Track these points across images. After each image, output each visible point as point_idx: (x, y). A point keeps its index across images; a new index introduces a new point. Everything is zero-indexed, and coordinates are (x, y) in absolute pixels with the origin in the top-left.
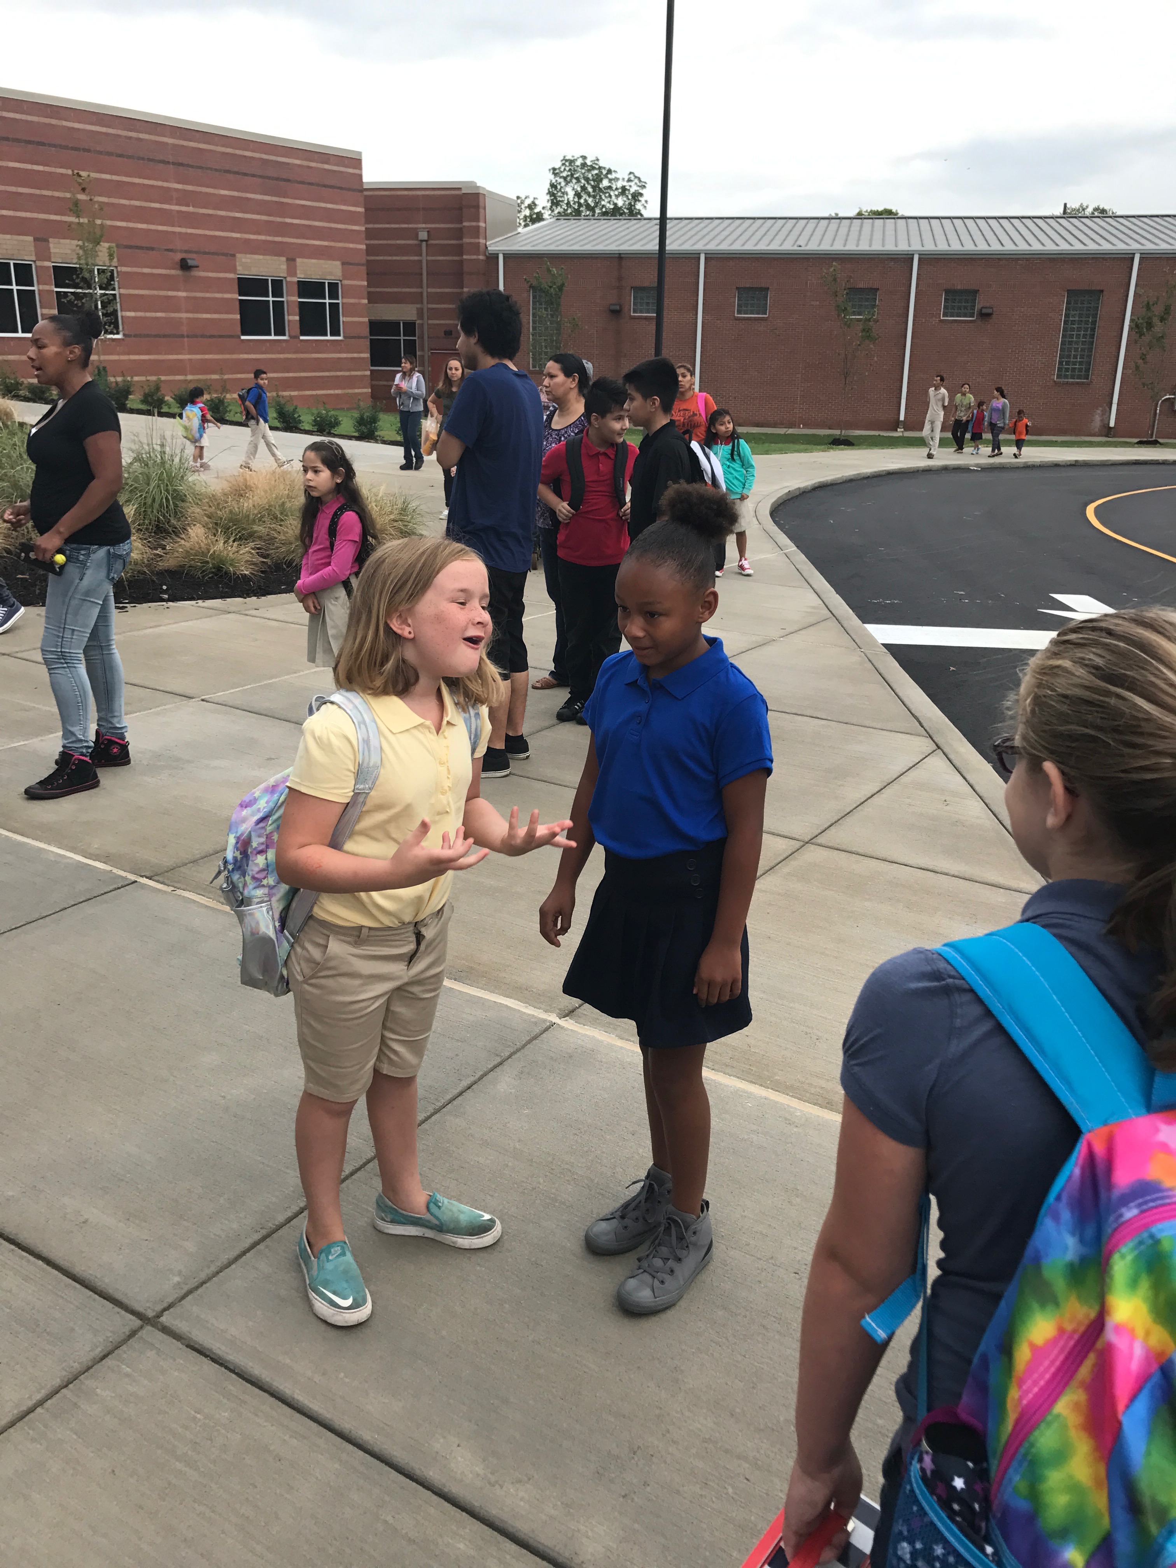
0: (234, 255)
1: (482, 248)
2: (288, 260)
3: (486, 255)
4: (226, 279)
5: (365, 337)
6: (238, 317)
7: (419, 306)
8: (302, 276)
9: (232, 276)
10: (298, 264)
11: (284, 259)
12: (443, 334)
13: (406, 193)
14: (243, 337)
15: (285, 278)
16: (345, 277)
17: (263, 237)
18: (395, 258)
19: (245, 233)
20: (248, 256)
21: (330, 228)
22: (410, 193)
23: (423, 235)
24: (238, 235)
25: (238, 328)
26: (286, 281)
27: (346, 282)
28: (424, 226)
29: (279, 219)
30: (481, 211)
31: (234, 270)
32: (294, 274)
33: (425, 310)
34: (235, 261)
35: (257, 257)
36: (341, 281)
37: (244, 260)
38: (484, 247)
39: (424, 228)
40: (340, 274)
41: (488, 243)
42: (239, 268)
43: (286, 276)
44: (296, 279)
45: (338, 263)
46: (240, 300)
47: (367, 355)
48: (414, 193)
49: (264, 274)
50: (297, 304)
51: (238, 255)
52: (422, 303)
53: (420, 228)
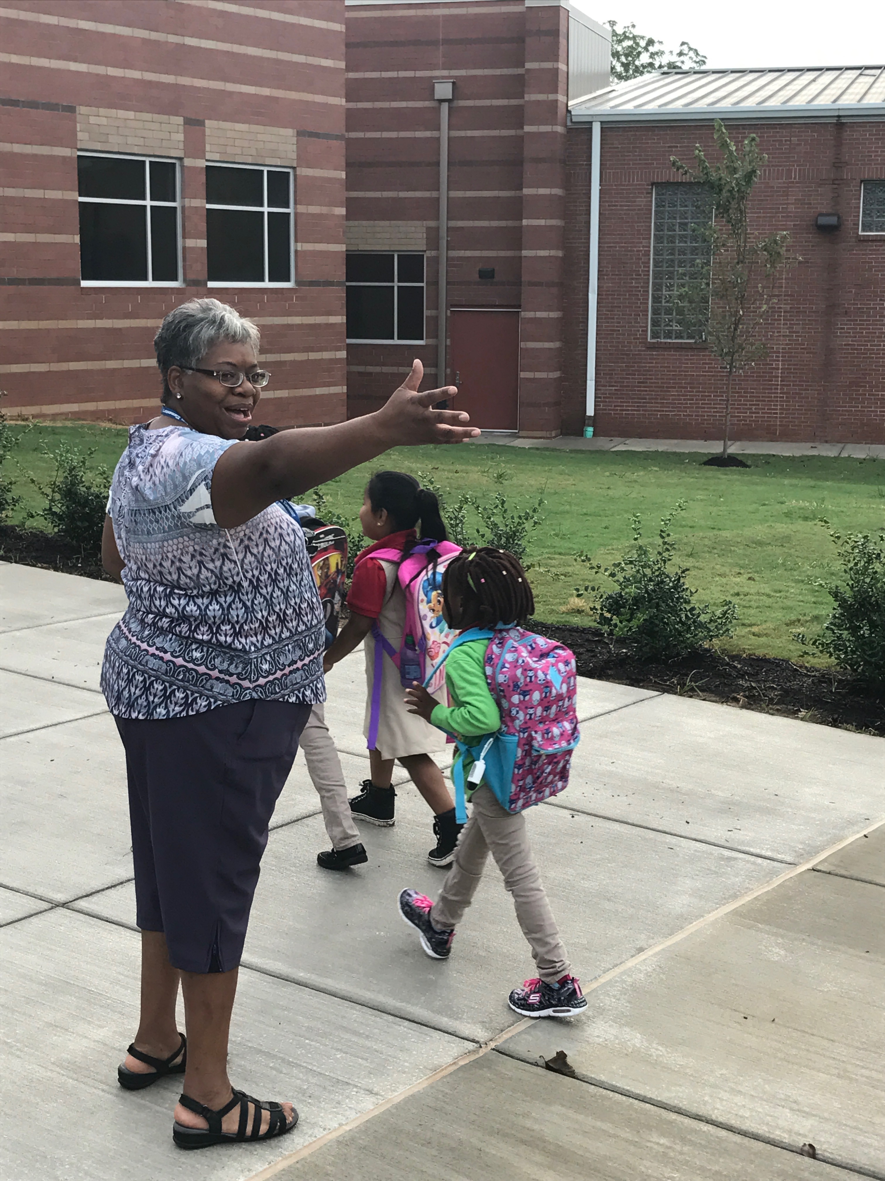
0: (71, 109)
1: (561, 111)
2: (188, 122)
3: (566, 126)
4: (52, 158)
5: (339, 284)
6: (77, 239)
7: (432, 224)
8: (217, 157)
9: (66, 152)
10: (208, 132)
11: (180, 120)
12: (476, 277)
13: (412, 12)
14: (85, 284)
15: (180, 159)
16: (303, 159)
17: (136, 74)
18: (386, 135)
19: (98, 63)
20: (102, 111)
21: (278, 61)
22: (420, 12)
23: (443, 90)
24: (82, 67)
25: (76, 264)
26: (182, 167)
27: (303, 171)
28: (445, 73)
29: (172, 39)
30: (562, 41)
31: (71, 141)
32: (200, 153)
33: (443, 232)
34: (75, 122)
35: (122, 113)
36: (294, 168)
37: (93, 120)
38: (565, 110)
39: (444, 77)
40: (294, 156)
41: (570, 103)
42: (83, 138)
43: (180, 154)
44: (203, 164)
45: (290, 132)
46: (81, 203)
47: (340, 319)
48: (428, 12)
49: (136, 150)
50: (205, 212)
51: (82, 110)
52: (437, 218)
53: (437, 78)
